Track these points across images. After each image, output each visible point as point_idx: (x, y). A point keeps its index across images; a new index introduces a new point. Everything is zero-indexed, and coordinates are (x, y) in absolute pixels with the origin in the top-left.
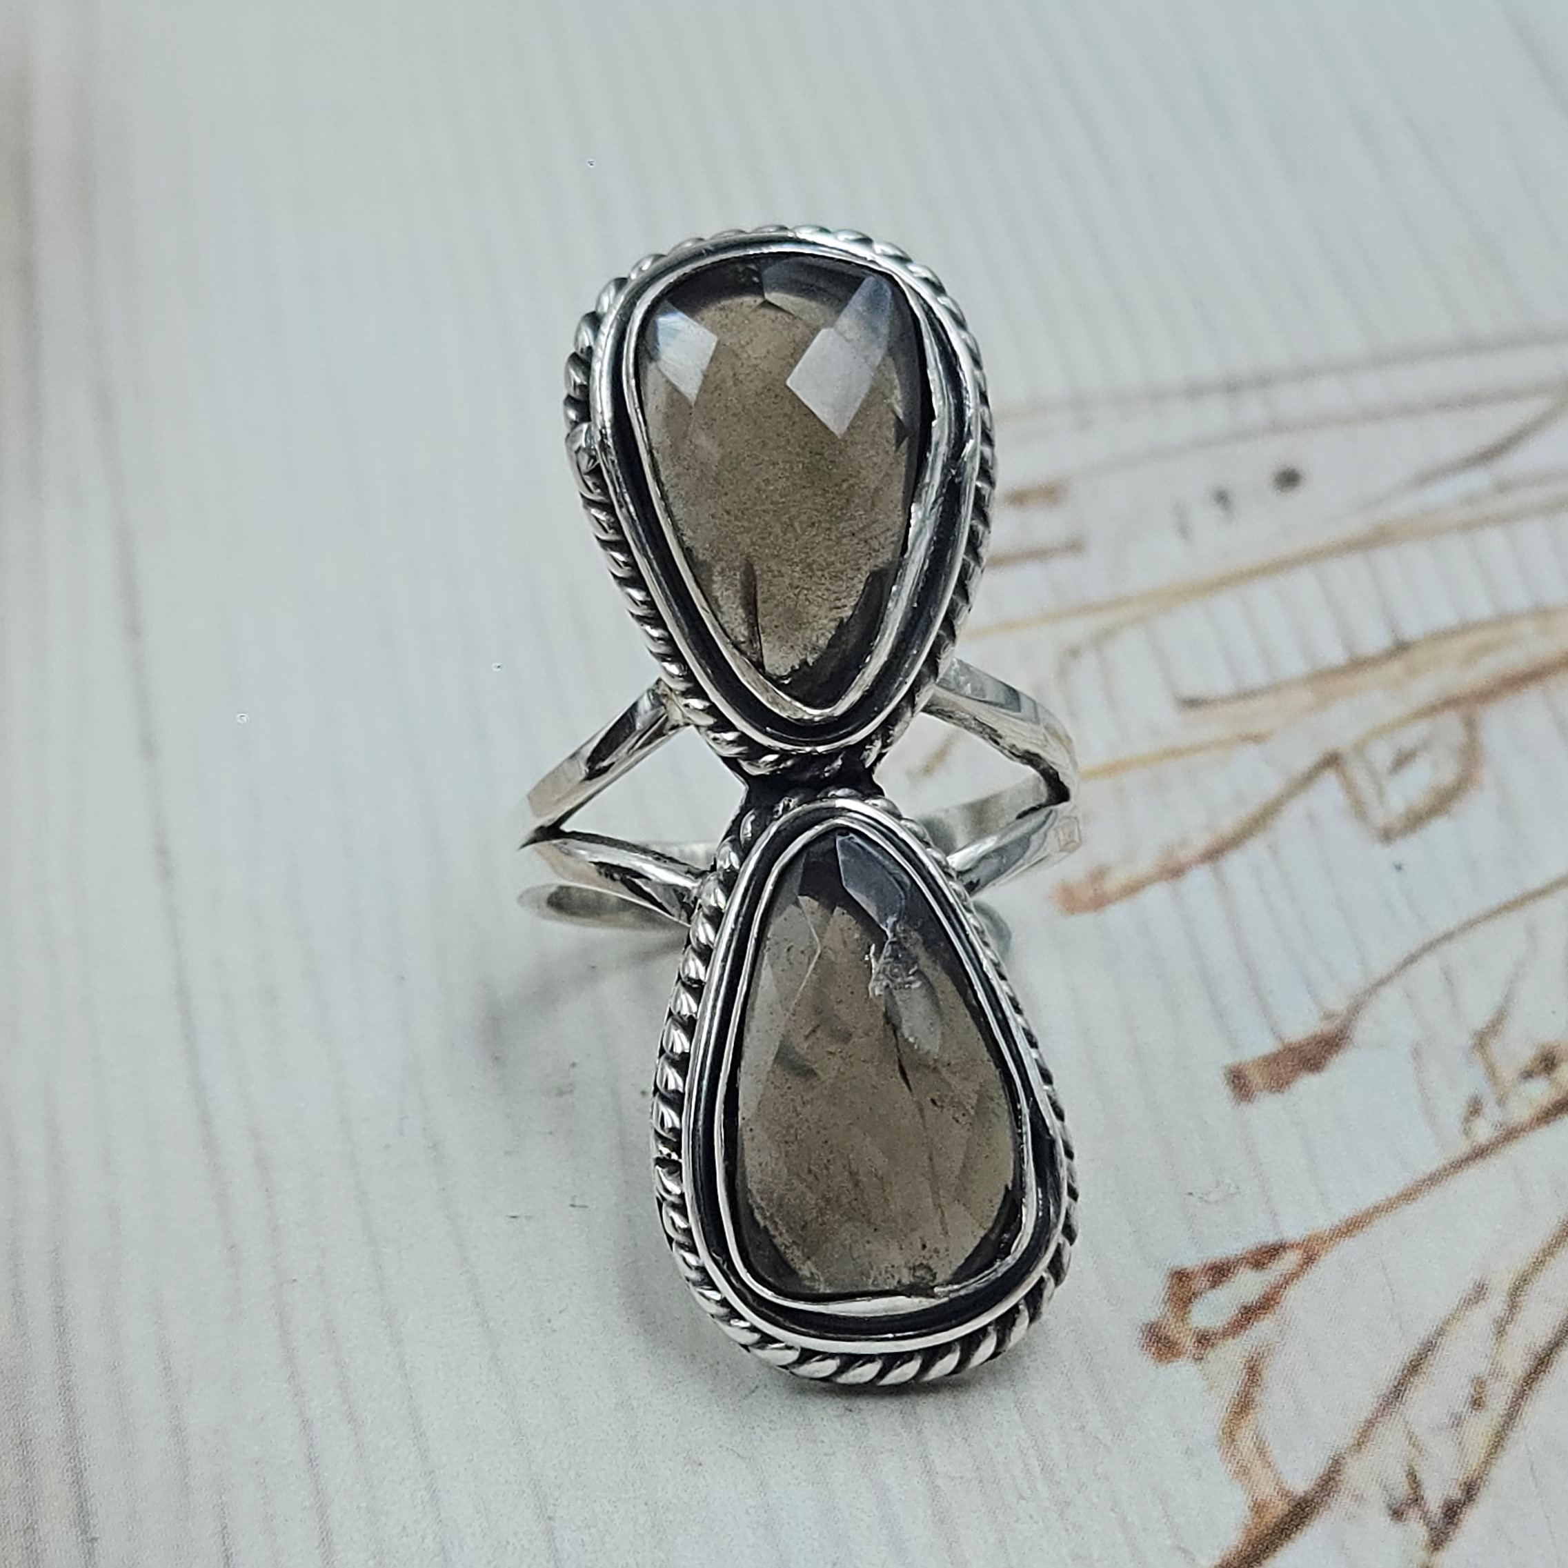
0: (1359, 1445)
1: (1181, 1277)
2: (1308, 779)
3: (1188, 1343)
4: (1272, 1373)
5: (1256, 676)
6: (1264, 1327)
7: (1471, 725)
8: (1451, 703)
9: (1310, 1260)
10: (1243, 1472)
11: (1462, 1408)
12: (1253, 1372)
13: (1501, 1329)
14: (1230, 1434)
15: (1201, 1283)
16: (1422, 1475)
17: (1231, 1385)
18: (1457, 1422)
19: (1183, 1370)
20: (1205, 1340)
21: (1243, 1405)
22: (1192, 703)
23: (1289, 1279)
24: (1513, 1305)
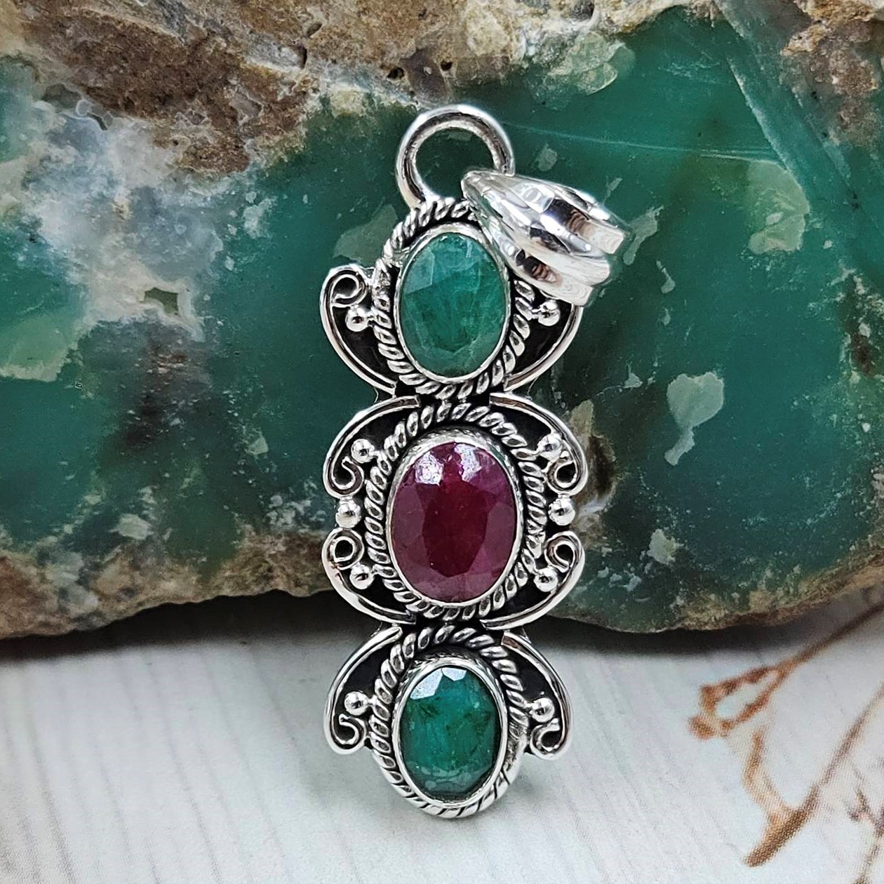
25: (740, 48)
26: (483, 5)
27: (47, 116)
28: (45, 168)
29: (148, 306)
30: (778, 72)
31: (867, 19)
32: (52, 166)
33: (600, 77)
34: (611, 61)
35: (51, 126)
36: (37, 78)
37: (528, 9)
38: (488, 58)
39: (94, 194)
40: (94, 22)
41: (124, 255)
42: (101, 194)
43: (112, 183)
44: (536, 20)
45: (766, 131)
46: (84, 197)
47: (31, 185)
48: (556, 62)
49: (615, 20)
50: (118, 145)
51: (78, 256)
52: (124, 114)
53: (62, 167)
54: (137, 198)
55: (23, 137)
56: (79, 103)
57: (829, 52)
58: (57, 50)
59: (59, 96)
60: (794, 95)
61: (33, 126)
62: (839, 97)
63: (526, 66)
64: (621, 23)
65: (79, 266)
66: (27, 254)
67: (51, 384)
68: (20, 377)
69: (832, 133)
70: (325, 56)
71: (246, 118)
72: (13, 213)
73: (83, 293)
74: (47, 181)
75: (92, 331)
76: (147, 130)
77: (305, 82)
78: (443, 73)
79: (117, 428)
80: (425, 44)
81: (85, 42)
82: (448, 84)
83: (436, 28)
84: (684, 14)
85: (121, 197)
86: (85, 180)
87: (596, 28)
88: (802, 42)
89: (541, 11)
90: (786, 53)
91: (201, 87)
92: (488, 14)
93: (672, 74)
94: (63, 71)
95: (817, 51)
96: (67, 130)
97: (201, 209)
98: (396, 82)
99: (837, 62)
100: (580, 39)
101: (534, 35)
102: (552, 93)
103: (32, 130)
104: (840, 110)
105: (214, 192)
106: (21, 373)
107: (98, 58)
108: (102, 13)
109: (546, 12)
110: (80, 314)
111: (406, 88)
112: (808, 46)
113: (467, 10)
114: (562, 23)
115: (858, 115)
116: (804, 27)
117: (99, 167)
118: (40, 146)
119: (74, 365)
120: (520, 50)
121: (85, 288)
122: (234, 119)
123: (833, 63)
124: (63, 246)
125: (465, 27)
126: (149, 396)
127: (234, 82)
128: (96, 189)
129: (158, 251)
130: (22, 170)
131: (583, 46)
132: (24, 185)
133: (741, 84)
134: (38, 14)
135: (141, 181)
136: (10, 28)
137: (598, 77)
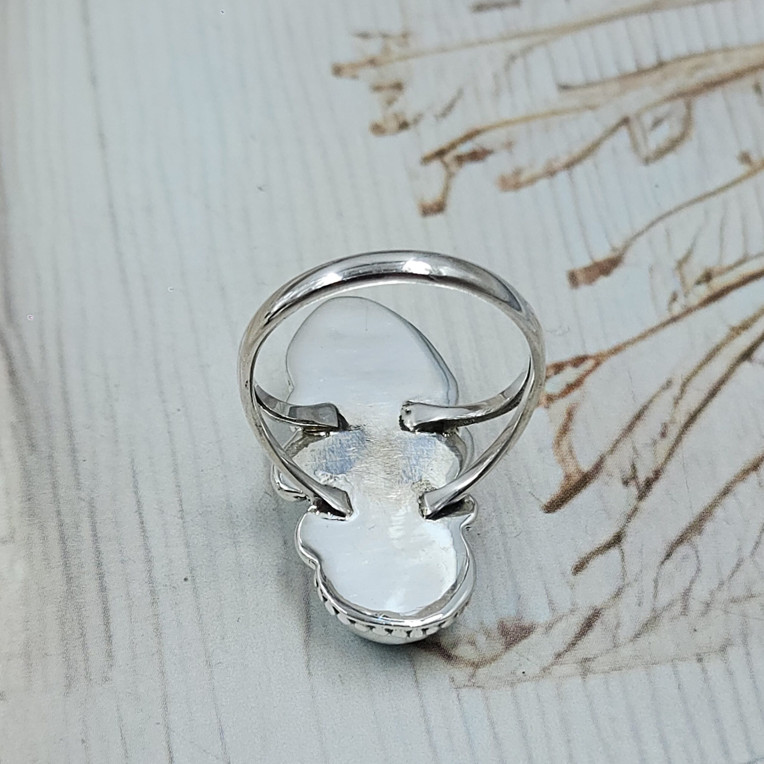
0: (612, 451)
2: (614, 130)
3: (543, 400)
4: (578, 416)
5: (595, 75)
6: (576, 394)
7: (689, 107)
8: (681, 94)
9: (598, 364)
10: (562, 460)
11: (656, 436)
12: (570, 415)
13: (676, 402)
14: (558, 444)
15: (551, 371)
16: (638, 467)
17: (561, 419)
18: (654, 443)
19: (541, 411)
20: (550, 399)
21: (565, 430)
22: (564, 88)
23: (589, 372)
24: (682, 391)
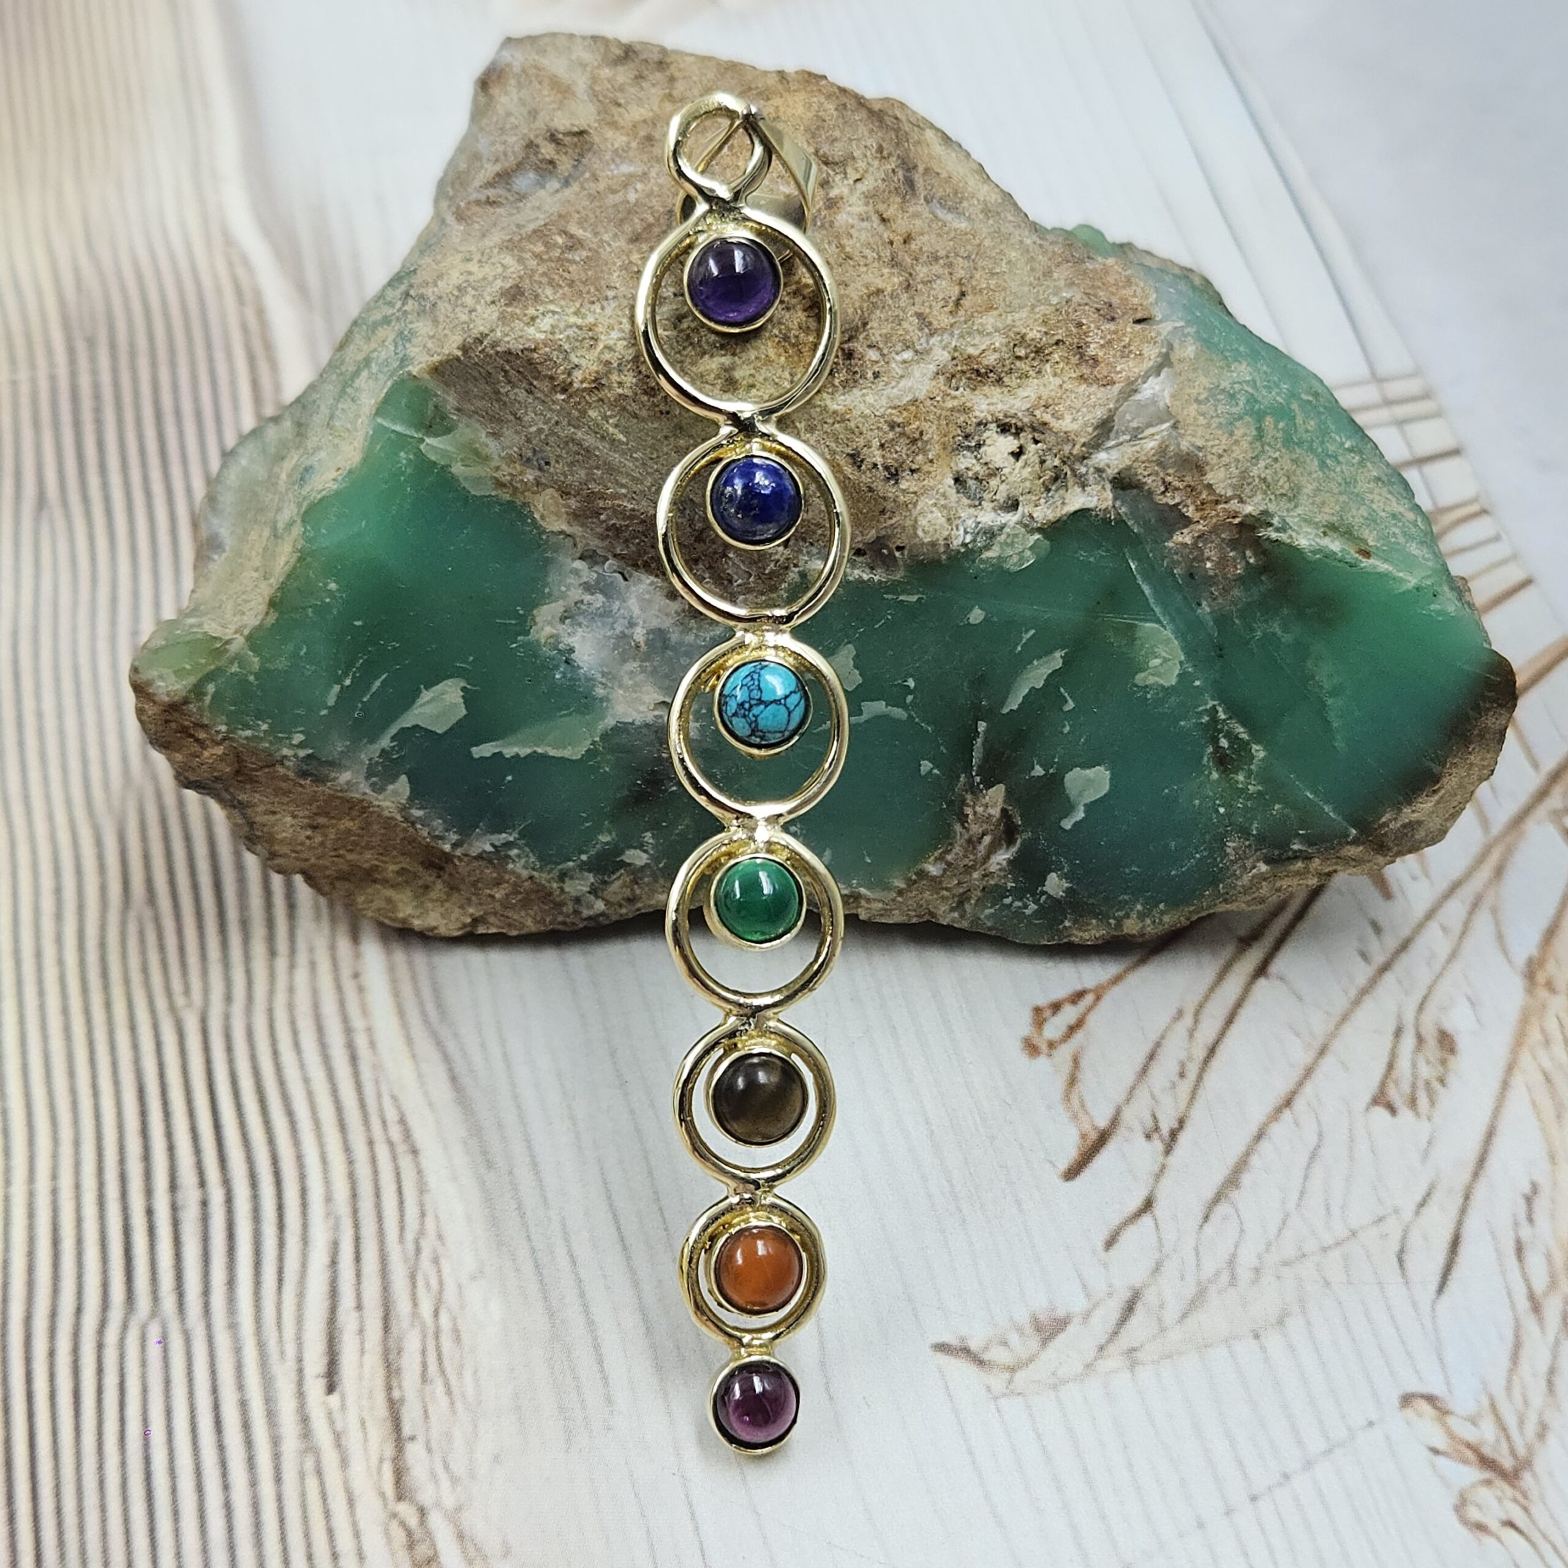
0: (1129, 1100)
1: (1038, 1010)
3: (1044, 1047)
4: (1084, 1063)
6: (1079, 1036)
9: (1098, 998)
10: (1075, 1117)
11: (1176, 1078)
12: (1076, 1061)
13: (1191, 1034)
14: (1067, 1098)
15: (1047, 1013)
16: (1160, 1116)
17: (1067, 1068)
18: (1174, 1086)
19: (1042, 1061)
20: (1051, 1045)
21: (1072, 1081)
23: (1090, 1009)
24: (1196, 1021)
25: (1135, 541)
26: (931, 502)
27: (582, 573)
28: (579, 608)
29: (656, 713)
30: (1163, 558)
31: (1237, 521)
32: (583, 607)
33: (1022, 559)
34: (1031, 548)
35: (585, 580)
36: (575, 545)
37: (966, 501)
38: (933, 544)
39: (617, 631)
40: (622, 513)
41: (641, 677)
42: (622, 632)
43: (632, 624)
44: (972, 510)
45: (1151, 601)
46: (609, 634)
47: (567, 621)
48: (987, 547)
49: (1035, 515)
50: (637, 597)
51: (603, 676)
52: (643, 570)
53: (592, 609)
54: (651, 637)
55: (563, 589)
56: (607, 563)
57: (1205, 545)
58: (592, 529)
59: (591, 557)
60: (1174, 575)
61: (571, 580)
62: (1211, 577)
63: (963, 550)
64: (1040, 519)
65: (603, 684)
66: (564, 674)
67: (577, 760)
68: (551, 754)
69: (1204, 603)
70: (804, 540)
71: (740, 581)
72: (552, 640)
73: (605, 704)
74: (581, 619)
75: (612, 729)
76: (661, 588)
77: (788, 559)
78: (897, 554)
79: (626, 792)
80: (883, 533)
81: (614, 525)
82: (901, 563)
83: (893, 521)
84: (1091, 515)
85: (639, 634)
86: (611, 620)
87: (1020, 523)
88: (1184, 537)
89: (977, 503)
90: (1170, 544)
91: (705, 556)
92: (934, 509)
93: (1078, 558)
94: (595, 543)
95: (1195, 544)
96: (597, 581)
97: (702, 646)
98: (860, 559)
99: (1211, 552)
100: (1007, 530)
101: (970, 523)
102: (983, 571)
103: (570, 584)
104: (1211, 586)
105: (712, 633)
106: (552, 752)
107: (626, 534)
108: (630, 506)
109: (980, 504)
110: (603, 718)
111: (868, 564)
112: (1188, 540)
113: (919, 508)
114: (993, 515)
115: (1226, 591)
116: (1186, 526)
117: (622, 611)
118: (576, 594)
119: (596, 750)
120: (959, 538)
121: (608, 700)
122: (730, 582)
123: (1207, 553)
124: (590, 669)
125: (916, 521)
126: (653, 771)
127: (731, 555)
128: (619, 629)
129: (666, 676)
130: (562, 609)
131: (1009, 535)
132: (562, 620)
133: (1133, 567)
134: (578, 505)
135: (655, 623)
136: (557, 514)
137: (1020, 559)
